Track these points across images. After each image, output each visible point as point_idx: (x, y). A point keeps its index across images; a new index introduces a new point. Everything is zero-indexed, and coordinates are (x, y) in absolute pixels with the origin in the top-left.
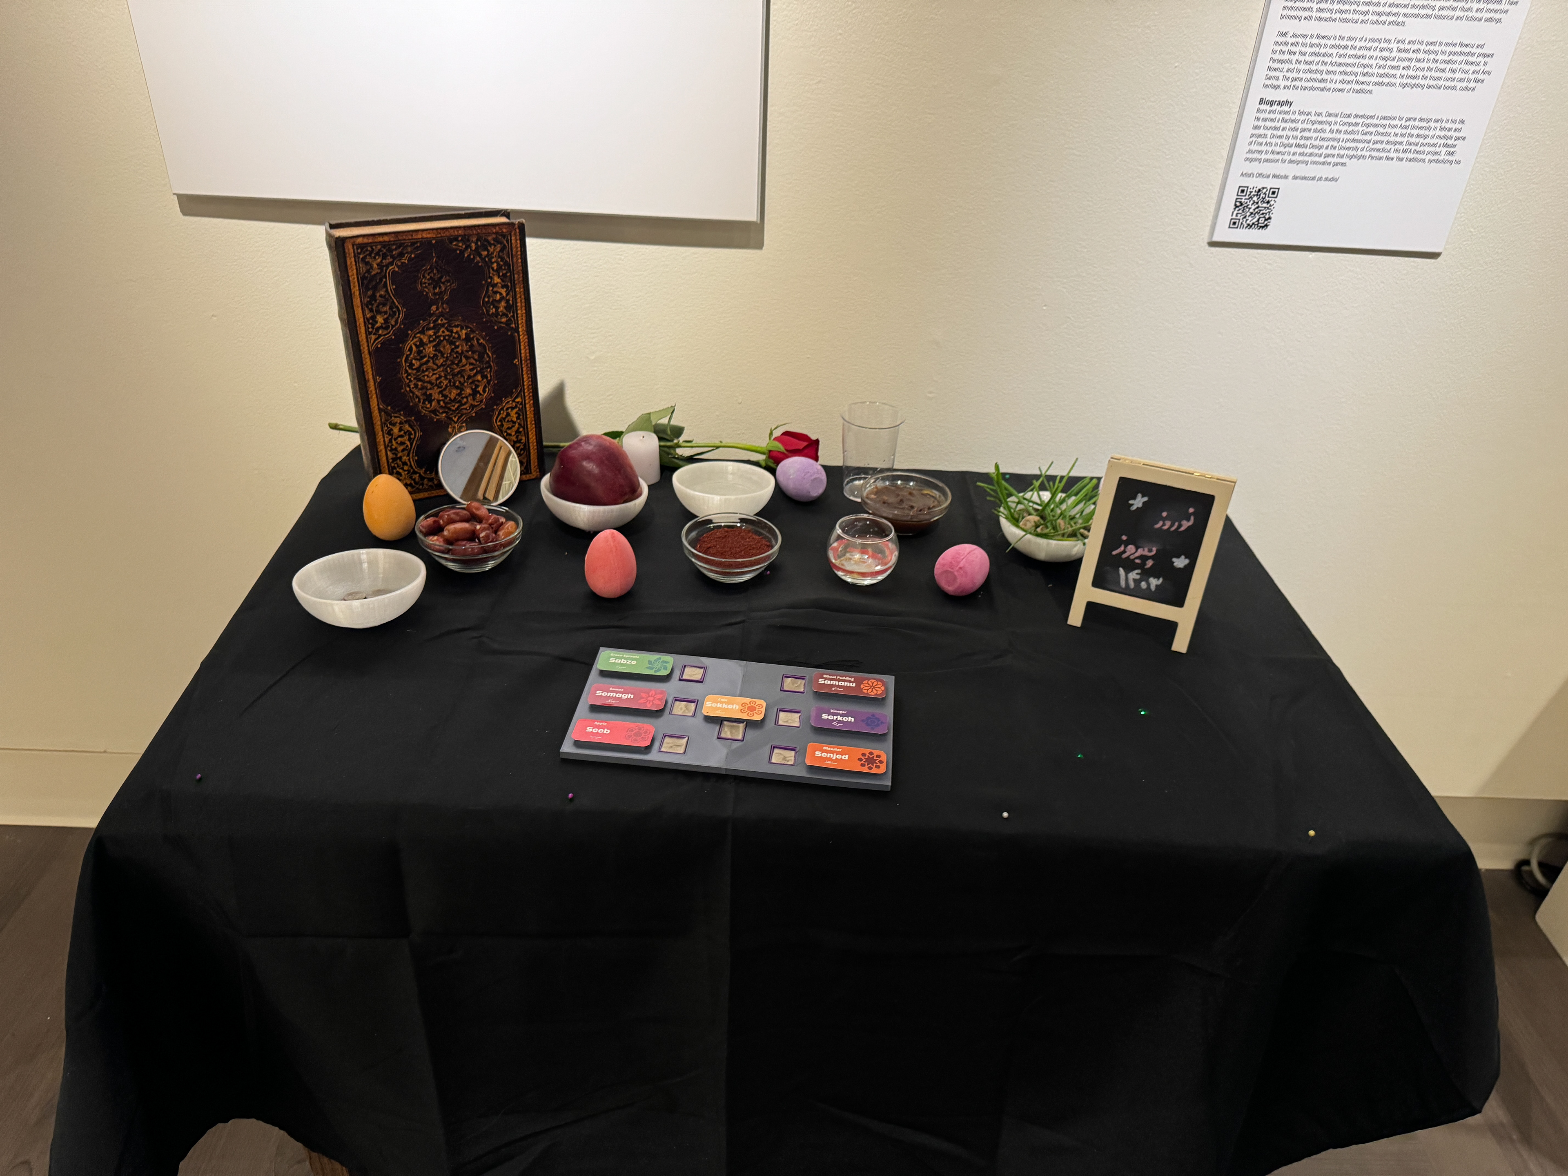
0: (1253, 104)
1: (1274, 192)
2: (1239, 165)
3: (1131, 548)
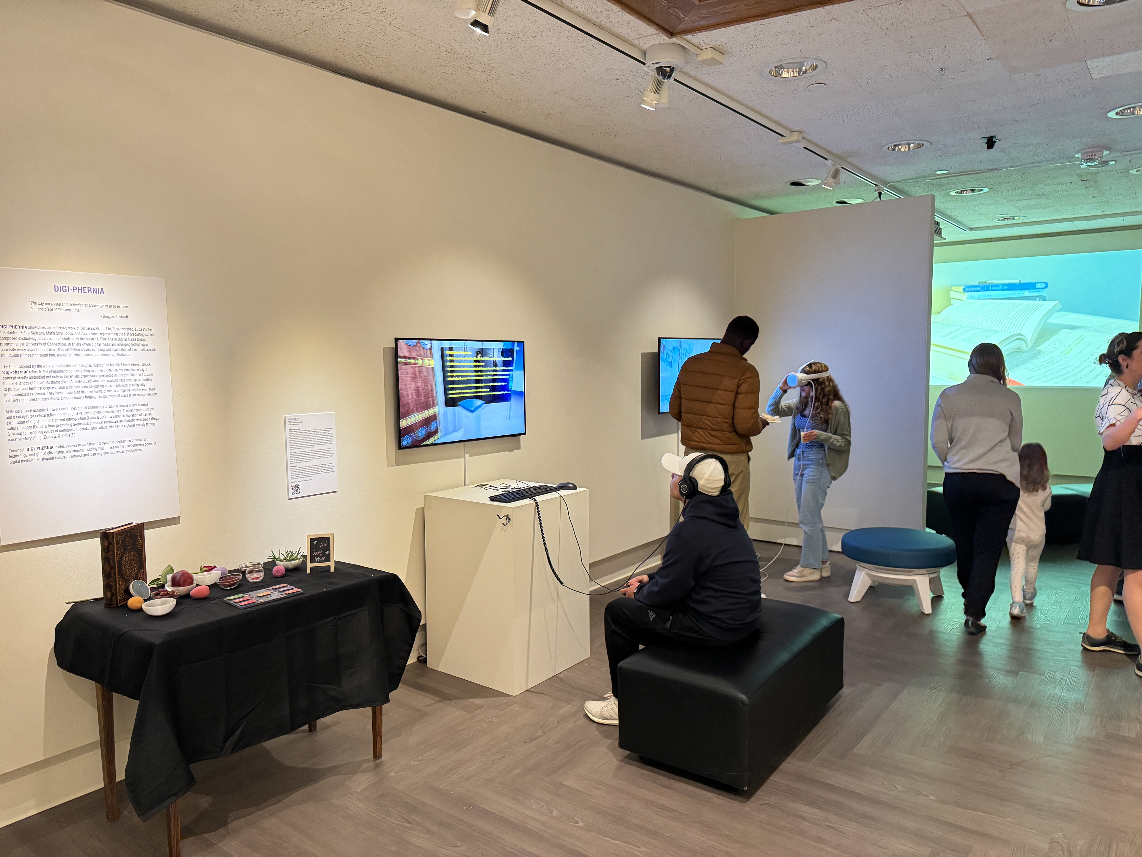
0: (289, 468)
1: (299, 485)
2: (290, 481)
3: (316, 552)
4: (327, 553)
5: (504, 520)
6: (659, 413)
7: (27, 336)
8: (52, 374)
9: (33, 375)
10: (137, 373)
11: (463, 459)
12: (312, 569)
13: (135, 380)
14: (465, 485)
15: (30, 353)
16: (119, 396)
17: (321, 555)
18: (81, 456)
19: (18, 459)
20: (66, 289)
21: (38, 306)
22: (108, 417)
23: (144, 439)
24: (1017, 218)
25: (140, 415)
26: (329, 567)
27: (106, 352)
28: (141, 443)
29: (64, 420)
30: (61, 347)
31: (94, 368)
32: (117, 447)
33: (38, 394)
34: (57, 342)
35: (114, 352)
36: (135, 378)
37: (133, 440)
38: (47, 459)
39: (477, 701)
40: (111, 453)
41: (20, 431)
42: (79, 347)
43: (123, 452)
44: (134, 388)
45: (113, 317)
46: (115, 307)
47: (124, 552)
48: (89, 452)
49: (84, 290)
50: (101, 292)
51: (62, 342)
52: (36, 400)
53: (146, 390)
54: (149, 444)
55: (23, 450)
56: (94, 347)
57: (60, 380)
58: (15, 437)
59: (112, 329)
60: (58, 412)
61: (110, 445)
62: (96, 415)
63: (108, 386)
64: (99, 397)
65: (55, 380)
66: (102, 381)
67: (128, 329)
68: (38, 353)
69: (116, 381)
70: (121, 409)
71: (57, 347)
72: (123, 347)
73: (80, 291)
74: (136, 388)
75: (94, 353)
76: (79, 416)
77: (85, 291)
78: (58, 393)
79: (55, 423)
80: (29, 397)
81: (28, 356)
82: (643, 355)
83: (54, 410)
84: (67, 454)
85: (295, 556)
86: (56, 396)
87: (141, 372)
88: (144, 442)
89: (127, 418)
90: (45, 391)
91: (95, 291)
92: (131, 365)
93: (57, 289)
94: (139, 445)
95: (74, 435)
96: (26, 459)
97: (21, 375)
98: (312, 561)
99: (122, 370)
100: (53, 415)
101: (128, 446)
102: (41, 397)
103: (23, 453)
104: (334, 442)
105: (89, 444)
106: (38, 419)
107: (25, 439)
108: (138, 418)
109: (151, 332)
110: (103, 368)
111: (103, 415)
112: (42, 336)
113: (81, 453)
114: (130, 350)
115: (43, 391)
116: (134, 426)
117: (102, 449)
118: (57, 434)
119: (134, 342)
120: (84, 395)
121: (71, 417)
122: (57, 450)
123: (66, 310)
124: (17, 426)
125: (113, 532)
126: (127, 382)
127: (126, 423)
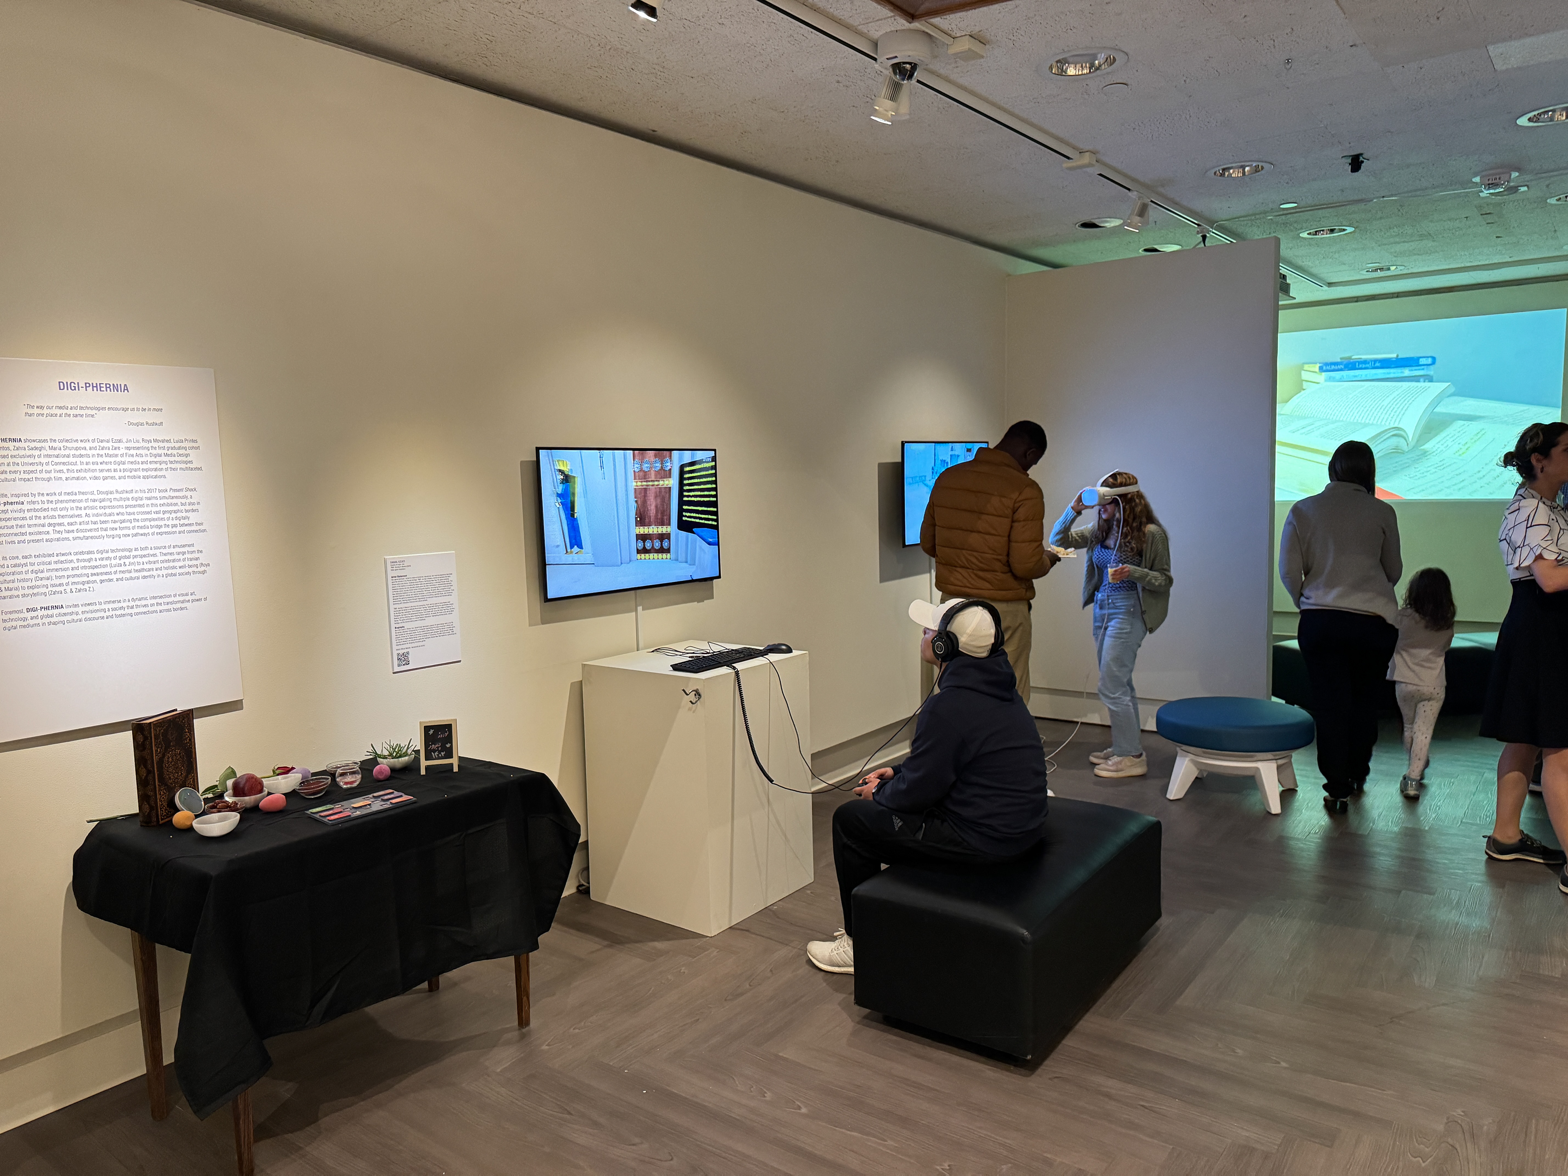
0: (393, 630)
1: (408, 653)
2: (395, 647)
3: (433, 746)
4: (448, 745)
5: (692, 697)
6: (904, 546)
7: (22, 452)
8: (59, 505)
9: (32, 506)
10: (179, 501)
11: (634, 613)
12: (428, 768)
13: (175, 512)
14: (638, 650)
15: (26, 476)
16: (153, 534)
17: (440, 749)
18: (103, 618)
19: (14, 624)
20: (75, 387)
21: (36, 411)
22: (139, 563)
23: (190, 594)
24: (1393, 268)
25: (184, 560)
26: (452, 764)
27: (134, 473)
28: (187, 598)
29: (77, 568)
30: (70, 467)
31: (118, 496)
32: (152, 605)
33: (40, 533)
34: (65, 460)
35: (145, 473)
36: (175, 508)
37: (175, 596)
38: (55, 623)
39: (659, 945)
40: (145, 613)
41: (16, 585)
42: (95, 467)
43: (161, 611)
44: (175, 522)
45: (142, 424)
46: (145, 410)
47: (166, 749)
48: (114, 613)
49: (100, 387)
50: (124, 390)
51: (71, 460)
52: (38, 541)
53: (190, 525)
54: (197, 600)
55: (21, 612)
56: (116, 467)
57: (70, 513)
58: (9, 593)
59: (141, 441)
60: (69, 558)
61: (143, 602)
62: (122, 562)
63: (138, 520)
64: (125, 535)
65: (63, 513)
66: (129, 514)
67: (163, 441)
68: (38, 475)
69: (148, 513)
70: (157, 552)
71: (65, 468)
72: (158, 466)
73: (95, 388)
74: (177, 522)
75: (117, 475)
76: (98, 563)
77: (102, 389)
78: (68, 532)
79: (65, 573)
80: (28, 537)
81: (24, 480)
82: (880, 465)
83: (63, 555)
84: (84, 616)
85: (404, 751)
86: (65, 535)
87: (183, 501)
88: (189, 598)
89: (166, 565)
90: (51, 529)
91: (116, 388)
92: (168, 490)
93: (62, 386)
94: (183, 602)
95: (91, 589)
96: (25, 623)
97: (16, 507)
98: (427, 759)
99: (156, 498)
100: (62, 562)
101: (168, 604)
102: (45, 537)
103: (21, 615)
104: (455, 594)
105: (114, 602)
106: (41, 567)
107: (24, 596)
108: (181, 564)
109: (195, 445)
110: (130, 496)
111: (131, 560)
112: (43, 452)
113: (102, 614)
114: (167, 469)
115: (46, 529)
116: (175, 575)
117: (132, 607)
118: (68, 588)
119: (172, 459)
120: (104, 533)
121: (87, 564)
122: (69, 610)
123: (76, 416)
124: (11, 578)
125: (150, 723)
126: (164, 514)
127: (165, 572)
